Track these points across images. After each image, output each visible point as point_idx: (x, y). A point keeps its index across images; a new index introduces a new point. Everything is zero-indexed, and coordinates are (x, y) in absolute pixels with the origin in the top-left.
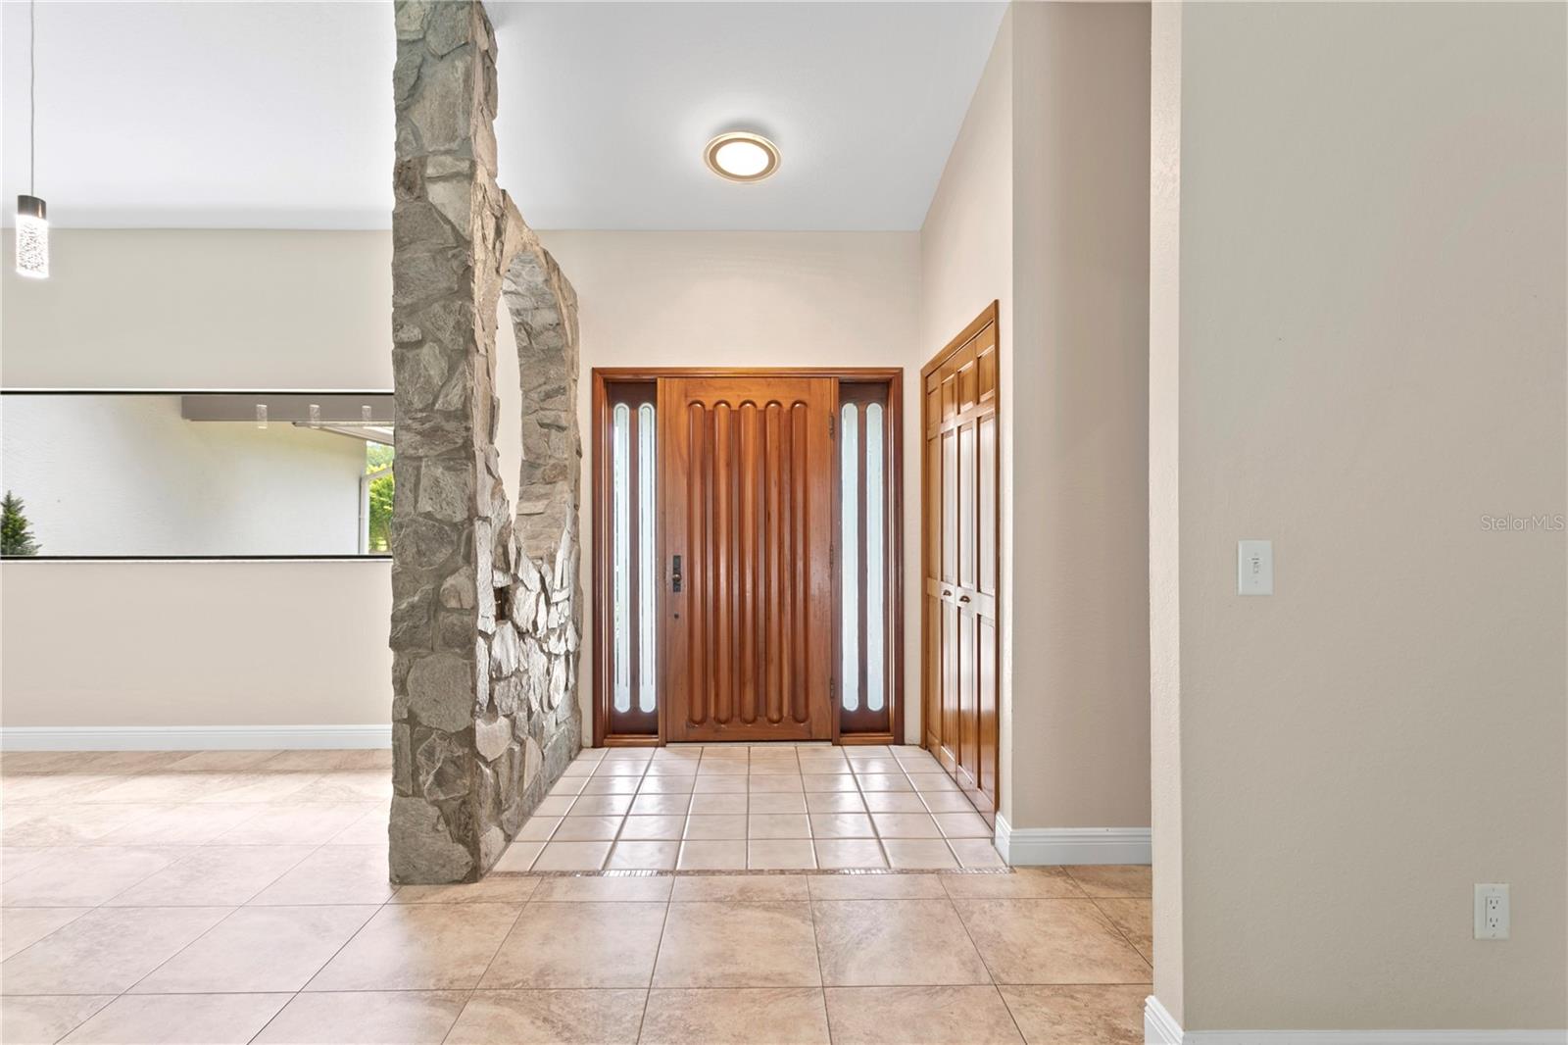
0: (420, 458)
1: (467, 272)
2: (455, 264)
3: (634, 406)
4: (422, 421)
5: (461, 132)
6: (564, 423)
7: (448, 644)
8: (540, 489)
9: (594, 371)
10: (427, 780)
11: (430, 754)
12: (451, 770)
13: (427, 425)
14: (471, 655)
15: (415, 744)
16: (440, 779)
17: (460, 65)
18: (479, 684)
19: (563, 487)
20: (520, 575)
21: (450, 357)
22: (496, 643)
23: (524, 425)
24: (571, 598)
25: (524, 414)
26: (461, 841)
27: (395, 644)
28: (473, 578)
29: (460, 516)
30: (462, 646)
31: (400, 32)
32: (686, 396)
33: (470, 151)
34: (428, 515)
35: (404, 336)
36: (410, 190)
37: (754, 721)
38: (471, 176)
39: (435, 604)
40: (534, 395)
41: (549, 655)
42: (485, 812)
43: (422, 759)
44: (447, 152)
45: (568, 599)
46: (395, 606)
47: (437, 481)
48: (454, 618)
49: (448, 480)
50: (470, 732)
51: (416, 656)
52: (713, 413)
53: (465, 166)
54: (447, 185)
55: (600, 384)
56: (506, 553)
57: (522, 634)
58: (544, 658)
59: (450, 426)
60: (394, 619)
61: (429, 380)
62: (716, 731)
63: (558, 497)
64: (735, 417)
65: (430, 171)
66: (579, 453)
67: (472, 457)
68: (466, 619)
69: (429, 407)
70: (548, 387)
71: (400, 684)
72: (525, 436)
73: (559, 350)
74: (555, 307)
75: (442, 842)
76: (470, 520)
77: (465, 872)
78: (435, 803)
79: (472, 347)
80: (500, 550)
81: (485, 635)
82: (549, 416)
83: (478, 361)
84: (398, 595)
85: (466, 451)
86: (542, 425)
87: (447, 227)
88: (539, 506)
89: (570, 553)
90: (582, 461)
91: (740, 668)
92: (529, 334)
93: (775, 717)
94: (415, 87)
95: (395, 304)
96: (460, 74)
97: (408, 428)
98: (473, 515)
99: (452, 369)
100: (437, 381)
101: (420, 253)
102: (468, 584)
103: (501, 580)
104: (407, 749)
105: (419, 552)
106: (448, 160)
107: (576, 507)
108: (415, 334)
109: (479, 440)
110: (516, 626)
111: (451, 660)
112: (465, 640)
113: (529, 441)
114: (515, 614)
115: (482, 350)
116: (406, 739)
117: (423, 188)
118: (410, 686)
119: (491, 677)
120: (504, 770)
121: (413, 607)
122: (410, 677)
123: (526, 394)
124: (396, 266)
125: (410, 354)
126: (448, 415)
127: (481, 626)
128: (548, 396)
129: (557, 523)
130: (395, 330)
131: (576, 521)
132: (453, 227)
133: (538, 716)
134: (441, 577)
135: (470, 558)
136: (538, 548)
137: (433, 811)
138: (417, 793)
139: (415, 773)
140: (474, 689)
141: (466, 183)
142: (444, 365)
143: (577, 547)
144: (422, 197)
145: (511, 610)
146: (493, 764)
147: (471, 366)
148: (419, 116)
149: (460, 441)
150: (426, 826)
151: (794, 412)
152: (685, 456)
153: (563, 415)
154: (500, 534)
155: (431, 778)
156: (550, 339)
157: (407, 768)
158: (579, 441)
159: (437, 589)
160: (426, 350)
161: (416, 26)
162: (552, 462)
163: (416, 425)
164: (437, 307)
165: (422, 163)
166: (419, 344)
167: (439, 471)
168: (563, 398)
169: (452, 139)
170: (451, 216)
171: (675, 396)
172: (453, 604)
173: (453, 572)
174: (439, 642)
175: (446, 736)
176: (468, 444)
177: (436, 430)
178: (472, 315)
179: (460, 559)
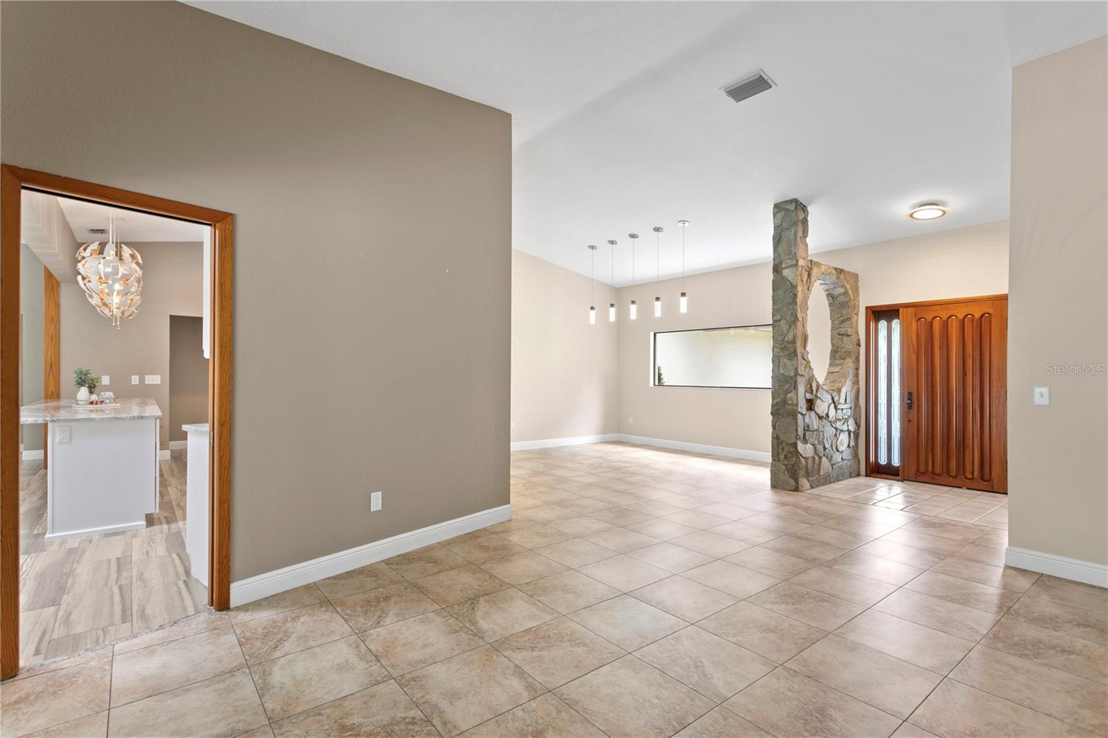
0: (780, 356)
1: (795, 296)
2: (791, 294)
3: (889, 322)
4: (781, 345)
5: (793, 252)
6: (850, 333)
7: (788, 415)
8: (839, 362)
9: (867, 308)
10: (782, 457)
11: (783, 449)
12: (789, 454)
13: (783, 346)
14: (796, 419)
15: (778, 446)
16: (786, 457)
17: (793, 230)
18: (799, 429)
19: (849, 362)
20: (818, 395)
21: (789, 324)
22: (807, 417)
23: (832, 335)
24: (853, 408)
25: (832, 330)
26: (793, 478)
27: (772, 414)
28: (797, 395)
29: (792, 374)
30: (793, 416)
31: (774, 224)
32: (915, 316)
33: (796, 257)
34: (783, 374)
35: (775, 318)
36: (777, 272)
37: (956, 477)
38: (796, 265)
39: (784, 402)
40: (836, 322)
41: (836, 429)
42: (802, 472)
43: (780, 450)
44: (789, 259)
45: (851, 408)
46: (773, 402)
47: (785, 364)
48: (790, 407)
49: (788, 363)
50: (795, 445)
51: (779, 418)
52: (932, 322)
53: (794, 262)
54: (789, 269)
55: (870, 312)
56: (811, 387)
57: (820, 418)
58: (834, 430)
59: (789, 346)
60: (772, 406)
61: (783, 332)
62: (933, 479)
63: (846, 365)
64: (945, 325)
65: (783, 266)
66: (859, 345)
67: (796, 355)
68: (794, 407)
69: (783, 340)
70: (842, 318)
71: (774, 427)
72: (832, 340)
73: (846, 303)
74: (843, 286)
75: (786, 477)
76: (796, 376)
77: (794, 487)
78: (784, 464)
79: (796, 320)
80: (809, 386)
81: (801, 414)
82: (843, 331)
83: (799, 324)
84: (773, 399)
85: (795, 353)
86: (839, 335)
87: (788, 283)
88: (837, 369)
89: (852, 389)
90: (861, 349)
91: (947, 449)
92: (833, 298)
93: (970, 476)
94: (779, 240)
95: (773, 309)
96: (793, 233)
97: (776, 347)
98: (797, 374)
99: (790, 328)
100: (785, 332)
101: (780, 292)
102: (795, 397)
103: (809, 396)
104: (776, 446)
105: (780, 386)
106: (789, 261)
107: (857, 369)
108: (779, 317)
109: (799, 349)
110: (816, 413)
111: (790, 420)
112: (794, 414)
113: (834, 342)
114: (816, 409)
115: (800, 319)
116: (776, 443)
117: (781, 271)
118: (777, 427)
119: (804, 429)
120: (810, 461)
121: (777, 402)
122: (777, 424)
123: (833, 322)
124: (773, 297)
125: (777, 324)
126: (789, 342)
127: (799, 410)
128: (843, 322)
129: (845, 377)
130: (773, 317)
131: (857, 375)
132: (791, 283)
133: (830, 451)
134: (787, 394)
135: (795, 388)
136: (833, 386)
137: (784, 467)
138: (779, 461)
139: (778, 454)
140: (797, 430)
141: (794, 268)
142: (788, 326)
143: (856, 386)
144: (781, 274)
145: (814, 407)
146: (806, 459)
147: (796, 326)
148: (780, 249)
149: (792, 350)
150: (782, 471)
151: (983, 319)
152: (915, 344)
153: (849, 329)
154: (809, 380)
155: (783, 456)
156: (842, 299)
157: (776, 452)
158: (859, 340)
159: (785, 398)
160: (782, 322)
161: (779, 221)
162: (844, 350)
163: (779, 346)
164: (785, 309)
165: (781, 263)
166: (780, 320)
167: (785, 360)
168: (849, 322)
169: (790, 254)
170: (790, 280)
171: (909, 316)
172: (790, 402)
173: (790, 392)
174: (785, 414)
175: (787, 444)
176: (795, 352)
177: (785, 347)
178: (797, 309)
179: (792, 389)
